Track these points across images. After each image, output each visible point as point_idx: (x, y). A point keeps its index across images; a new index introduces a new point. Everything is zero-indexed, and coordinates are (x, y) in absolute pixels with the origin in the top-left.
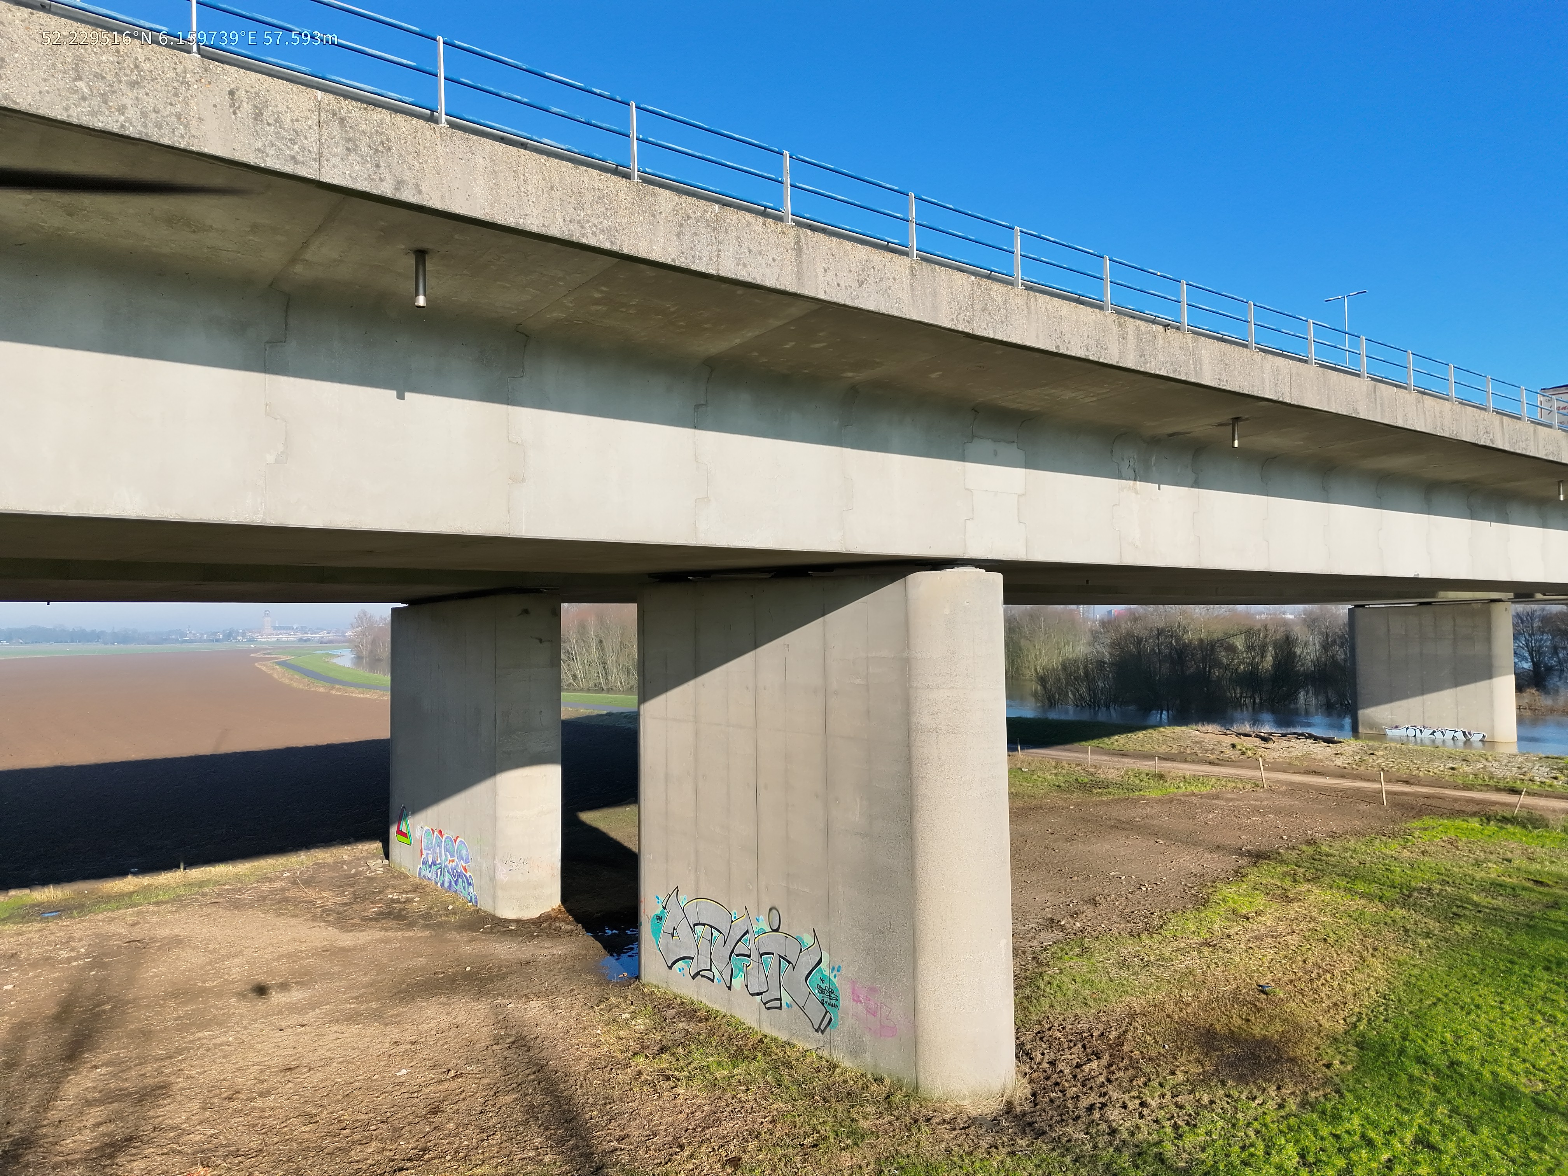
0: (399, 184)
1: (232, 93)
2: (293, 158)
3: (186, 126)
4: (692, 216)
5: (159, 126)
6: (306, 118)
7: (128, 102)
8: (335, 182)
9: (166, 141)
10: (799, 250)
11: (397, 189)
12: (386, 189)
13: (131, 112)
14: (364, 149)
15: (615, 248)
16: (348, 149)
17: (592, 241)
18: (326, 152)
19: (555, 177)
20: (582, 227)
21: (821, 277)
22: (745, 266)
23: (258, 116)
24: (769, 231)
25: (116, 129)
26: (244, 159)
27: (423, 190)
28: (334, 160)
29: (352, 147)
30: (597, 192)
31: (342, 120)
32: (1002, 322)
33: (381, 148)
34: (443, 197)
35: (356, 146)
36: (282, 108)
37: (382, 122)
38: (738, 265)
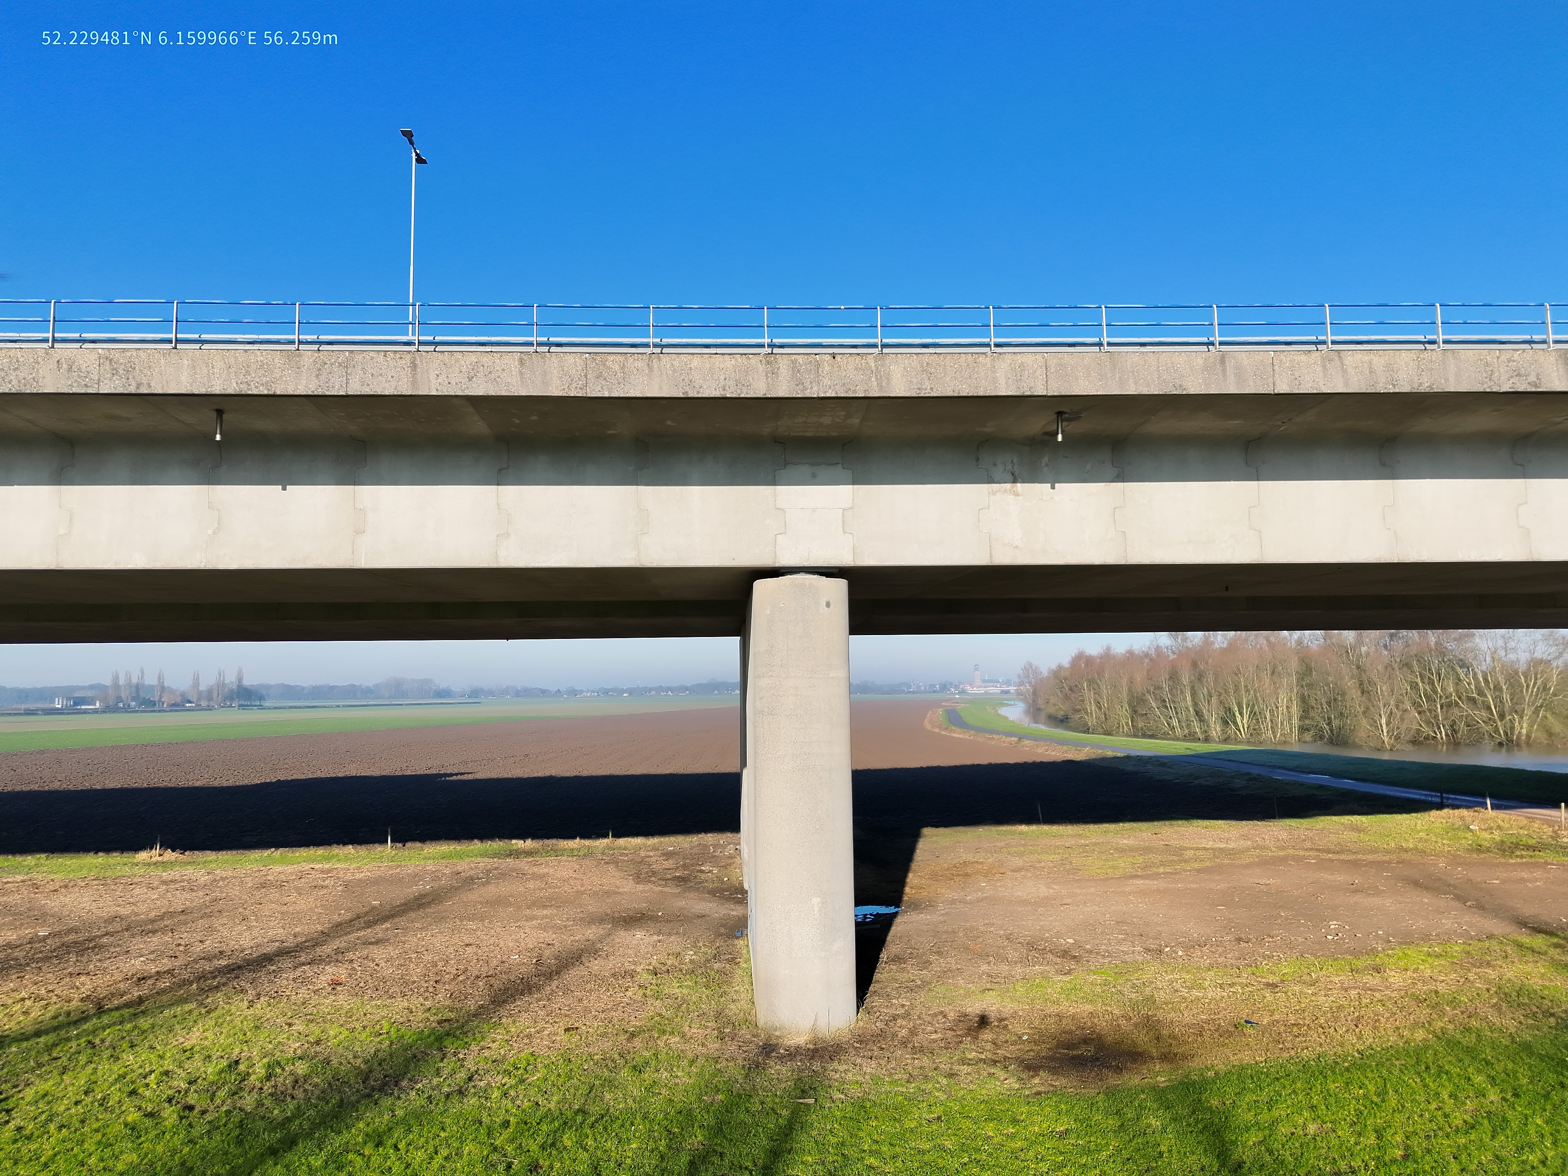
0: (139, 385)
1: (58, 361)
2: (86, 385)
3: (37, 382)
4: (328, 362)
5: (25, 385)
6: (93, 364)
7: (13, 378)
8: (106, 392)
9: (28, 391)
10: (414, 366)
11: (138, 388)
12: (132, 390)
13: (14, 382)
14: (121, 372)
15: (270, 393)
16: (113, 374)
17: (255, 392)
18: (102, 379)
19: (232, 360)
20: (249, 385)
21: (434, 381)
22: (368, 385)
23: (70, 369)
24: (389, 359)
25: (7, 391)
26: (63, 391)
27: (152, 385)
28: (106, 381)
29: (115, 372)
30: (260, 363)
31: (111, 360)
32: (619, 383)
33: (130, 369)
34: (163, 386)
35: (117, 371)
36: (81, 362)
37: (132, 355)
38: (362, 385)
